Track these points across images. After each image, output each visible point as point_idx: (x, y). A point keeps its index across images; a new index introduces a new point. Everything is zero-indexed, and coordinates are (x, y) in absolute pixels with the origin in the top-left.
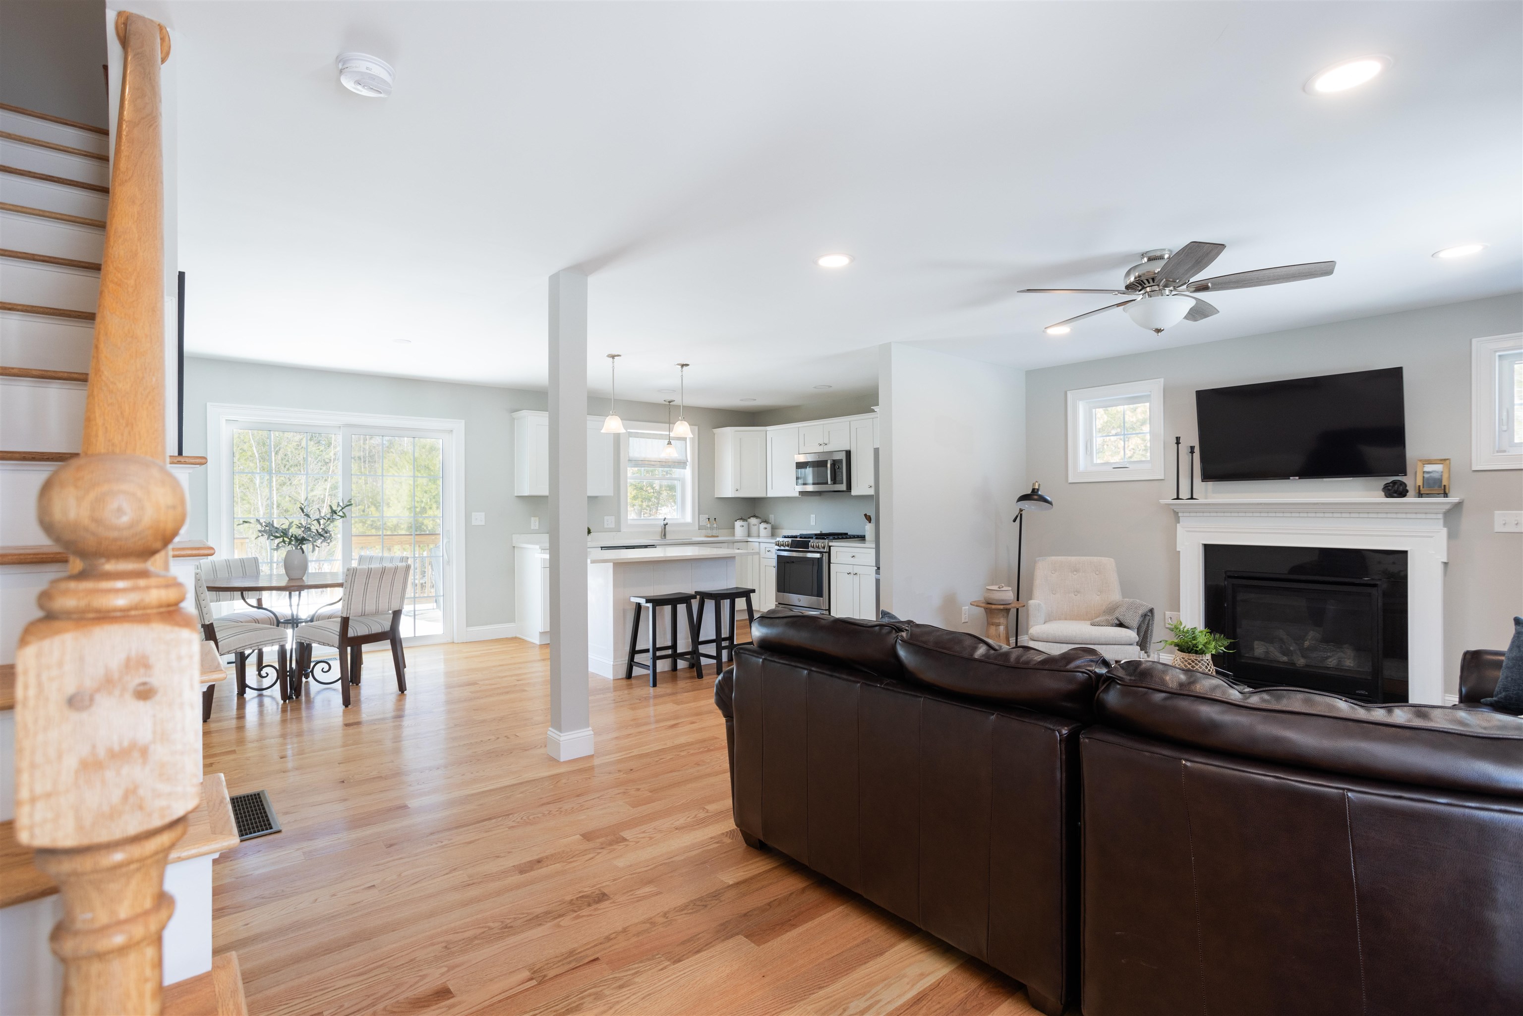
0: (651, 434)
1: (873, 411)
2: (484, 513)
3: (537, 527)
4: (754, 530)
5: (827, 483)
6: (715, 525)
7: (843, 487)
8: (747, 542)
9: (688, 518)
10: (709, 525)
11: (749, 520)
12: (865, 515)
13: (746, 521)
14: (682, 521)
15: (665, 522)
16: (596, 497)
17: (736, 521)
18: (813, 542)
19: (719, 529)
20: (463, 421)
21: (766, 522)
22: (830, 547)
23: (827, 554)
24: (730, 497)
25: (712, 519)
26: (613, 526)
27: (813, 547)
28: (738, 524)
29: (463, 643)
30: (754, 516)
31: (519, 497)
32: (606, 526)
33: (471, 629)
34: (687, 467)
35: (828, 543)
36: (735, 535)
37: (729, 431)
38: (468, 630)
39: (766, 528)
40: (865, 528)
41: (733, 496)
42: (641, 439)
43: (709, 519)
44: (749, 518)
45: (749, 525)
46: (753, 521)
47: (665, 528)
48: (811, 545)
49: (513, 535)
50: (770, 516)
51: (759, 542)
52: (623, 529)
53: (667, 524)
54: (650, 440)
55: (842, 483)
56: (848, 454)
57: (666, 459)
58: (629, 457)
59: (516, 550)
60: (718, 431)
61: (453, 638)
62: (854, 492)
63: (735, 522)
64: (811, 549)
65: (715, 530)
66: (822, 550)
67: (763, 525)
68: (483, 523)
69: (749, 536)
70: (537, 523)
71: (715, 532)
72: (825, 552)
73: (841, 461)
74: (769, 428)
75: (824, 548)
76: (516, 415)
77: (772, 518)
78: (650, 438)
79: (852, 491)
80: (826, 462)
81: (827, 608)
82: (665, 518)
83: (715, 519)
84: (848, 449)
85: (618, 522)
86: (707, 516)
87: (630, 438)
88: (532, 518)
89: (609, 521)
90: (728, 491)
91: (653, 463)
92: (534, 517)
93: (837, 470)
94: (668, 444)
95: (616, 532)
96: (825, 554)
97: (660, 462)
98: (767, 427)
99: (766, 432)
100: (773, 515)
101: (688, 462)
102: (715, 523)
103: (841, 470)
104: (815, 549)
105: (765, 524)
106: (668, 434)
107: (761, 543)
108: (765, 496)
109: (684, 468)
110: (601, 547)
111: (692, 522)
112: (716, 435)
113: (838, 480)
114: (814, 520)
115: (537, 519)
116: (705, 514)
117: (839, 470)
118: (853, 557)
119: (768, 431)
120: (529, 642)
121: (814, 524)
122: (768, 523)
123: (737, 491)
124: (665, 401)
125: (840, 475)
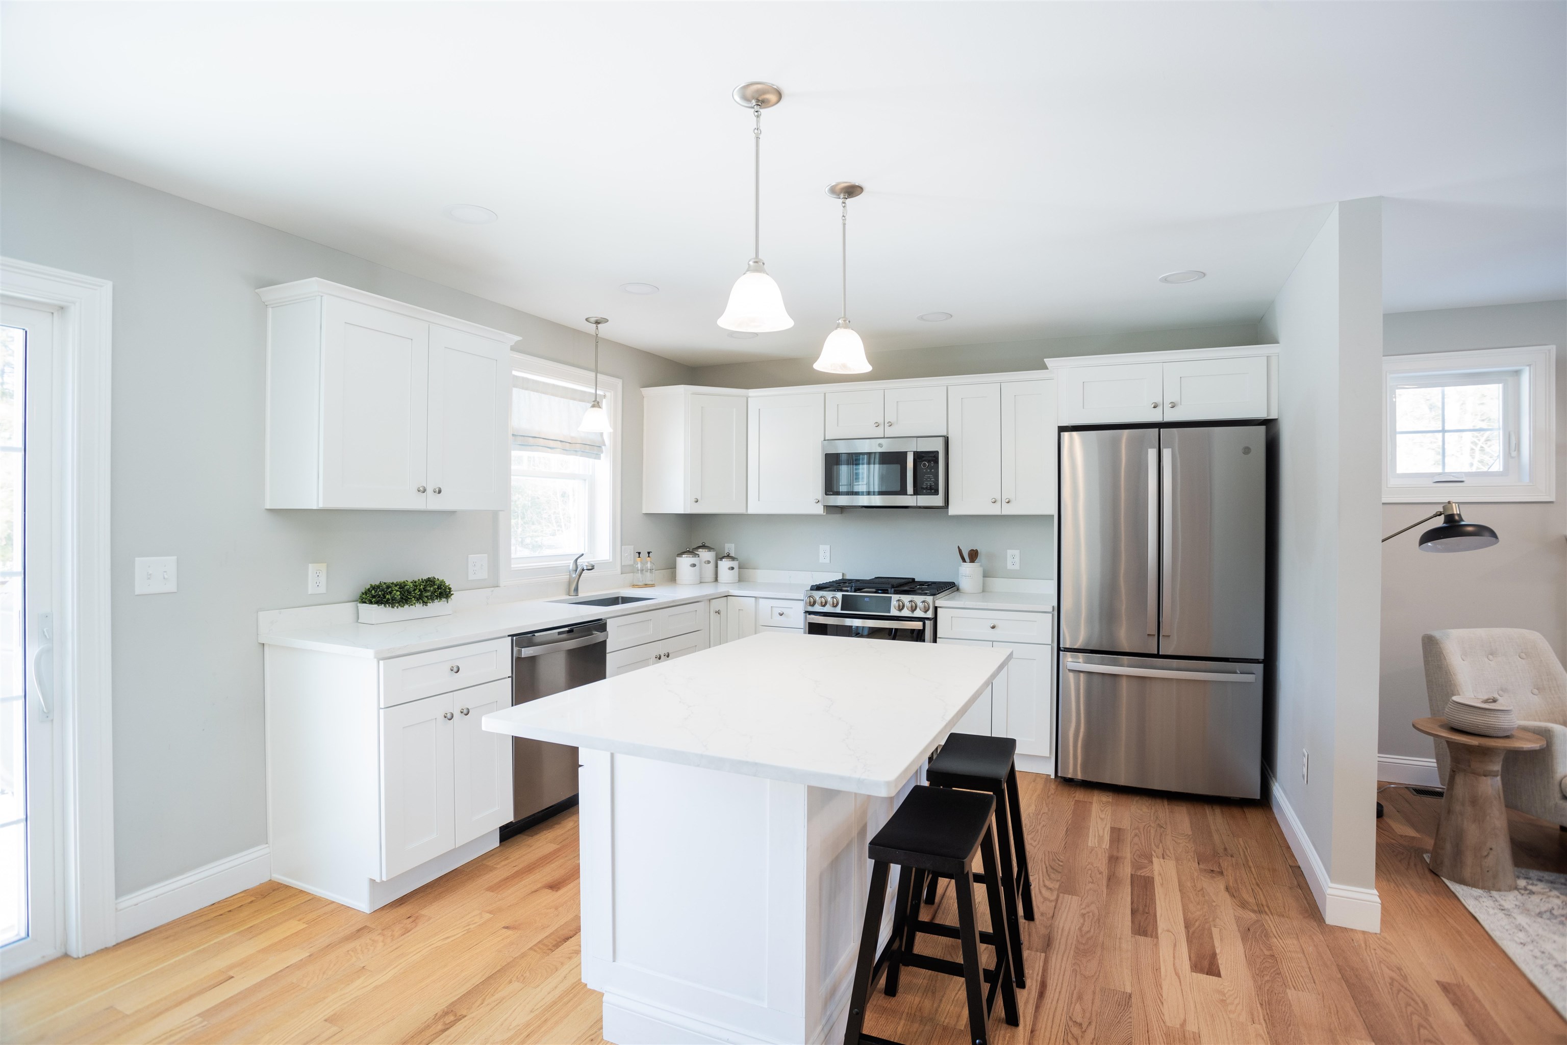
1: (1045, 367)
2: (174, 558)
3: (322, 589)
5: (903, 491)
7: (937, 499)
8: (726, 596)
9: (607, 554)
10: (639, 565)
11: (697, 553)
12: (958, 549)
13: (695, 555)
14: (601, 559)
16: (453, 513)
17: (678, 555)
18: (898, 599)
19: (655, 571)
20: (108, 286)
21: (725, 556)
22: (936, 608)
25: (644, 554)
28: (684, 562)
29: (106, 950)
30: (704, 547)
31: (272, 511)
32: (471, 577)
33: (127, 901)
34: (602, 455)
35: (934, 602)
37: (680, 392)
38: (121, 906)
39: (731, 568)
40: (958, 571)
41: (688, 512)
42: (532, 393)
43: (639, 553)
44: (695, 549)
45: (698, 562)
46: (704, 555)
48: (895, 606)
49: (260, 613)
51: (756, 598)
52: (503, 581)
55: (936, 494)
56: (946, 441)
57: (572, 438)
58: (514, 428)
59: (266, 648)
60: (652, 392)
61: (65, 943)
62: (953, 510)
63: (679, 560)
64: (894, 612)
65: (649, 574)
66: (922, 615)
68: (172, 587)
70: (323, 579)
71: (648, 577)
72: (928, 619)
73: (933, 454)
74: (752, 392)
75: (925, 610)
76: (270, 294)
77: (740, 549)
78: (537, 391)
79: (950, 508)
80: (904, 454)
83: (649, 553)
84: (944, 432)
85: (494, 566)
86: (635, 548)
88: (310, 565)
89: (479, 565)
90: (676, 503)
91: (552, 444)
92: (315, 561)
93: (925, 471)
94: (593, 406)
95: (492, 589)
96: (927, 622)
97: (562, 443)
98: (750, 390)
99: (747, 398)
100: (733, 545)
101: (605, 445)
102: (649, 563)
103: (933, 470)
104: (906, 613)
105: (730, 561)
106: (593, 391)
107: (761, 600)
108: (742, 511)
109: (598, 457)
110: (512, 636)
111: (611, 560)
112: (645, 400)
113: (926, 488)
114: (828, 554)
115: (323, 567)
116: (629, 545)
117: (931, 470)
118: (993, 627)
119: (749, 397)
120: (332, 906)
121: (827, 560)
122: (733, 559)
123: (697, 502)
124: (587, 320)
125: (931, 479)
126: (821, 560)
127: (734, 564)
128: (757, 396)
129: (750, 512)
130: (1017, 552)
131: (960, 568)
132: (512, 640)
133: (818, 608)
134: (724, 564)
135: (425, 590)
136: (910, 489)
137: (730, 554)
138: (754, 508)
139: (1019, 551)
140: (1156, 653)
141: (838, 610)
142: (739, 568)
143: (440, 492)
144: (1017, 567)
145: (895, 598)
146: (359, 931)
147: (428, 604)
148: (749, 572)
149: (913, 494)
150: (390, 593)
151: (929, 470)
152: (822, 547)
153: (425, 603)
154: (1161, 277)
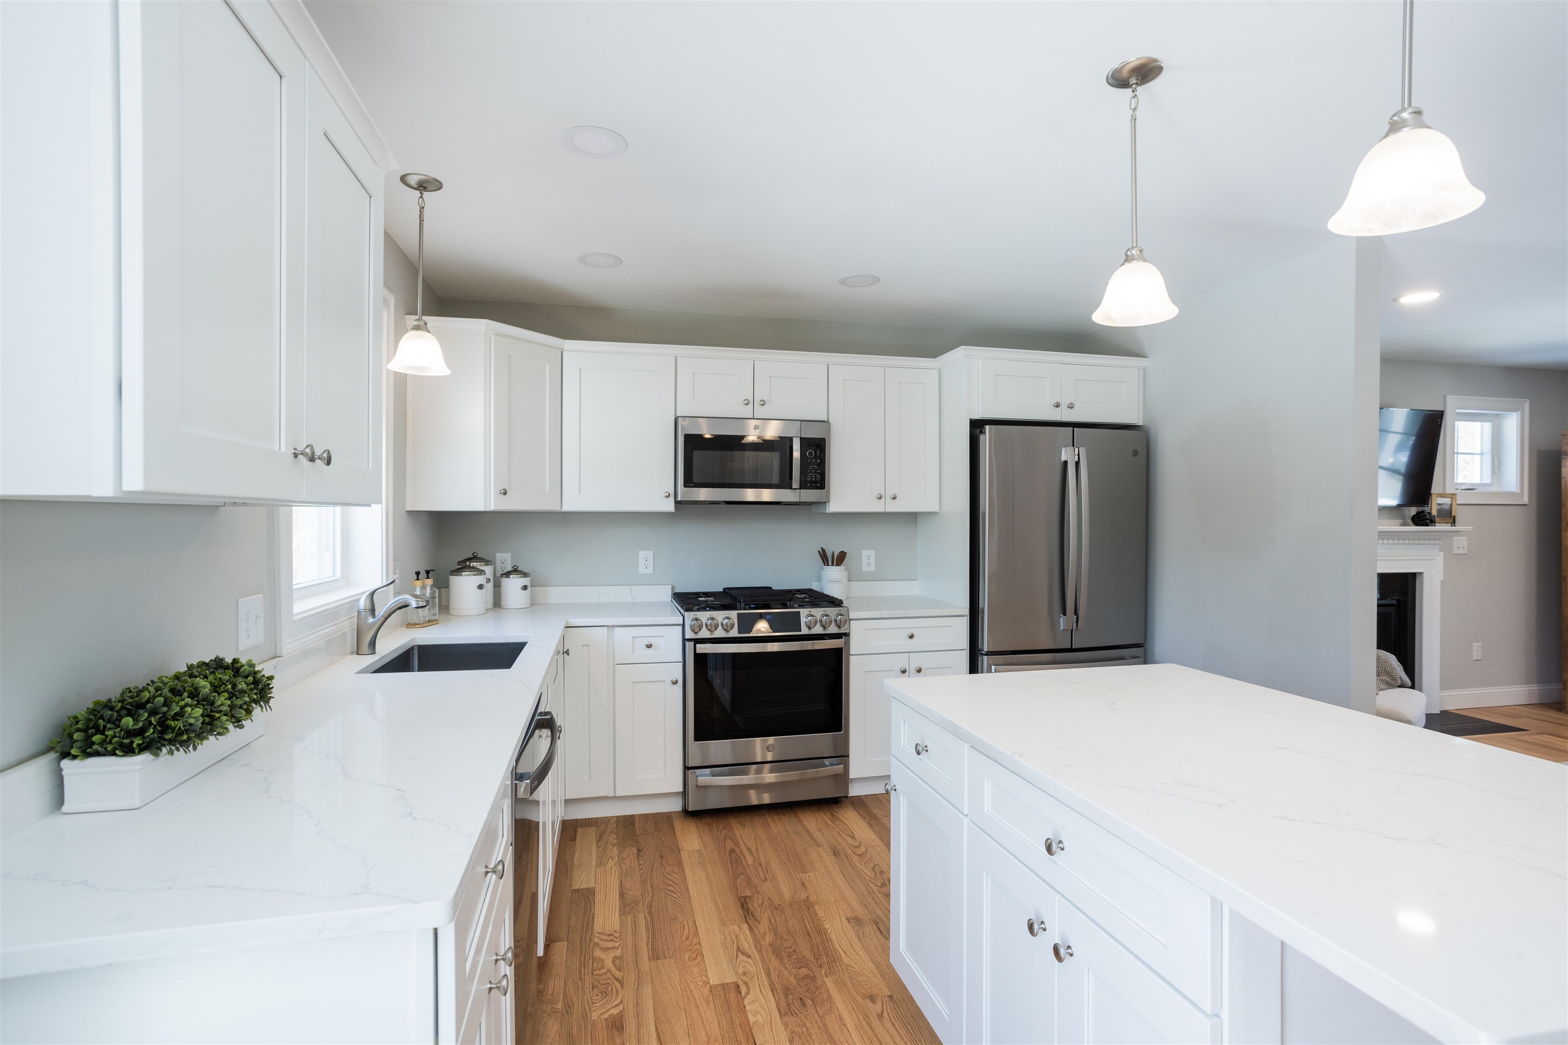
5: (789, 484)
18: (808, 614)
21: (519, 571)
24: (479, 508)
26: (258, 635)
30: (477, 558)
32: (243, 643)
39: (525, 588)
41: (490, 508)
48: (807, 622)
51: (609, 627)
52: (287, 644)
55: (822, 487)
63: (456, 579)
66: (837, 630)
67: (517, 582)
73: (821, 442)
74: (570, 345)
80: (787, 440)
83: (427, 572)
84: (824, 418)
85: (273, 616)
89: (252, 618)
95: (274, 661)
96: (846, 638)
98: (567, 341)
99: (562, 353)
100: (509, 554)
104: (818, 630)
105: (521, 577)
107: (617, 629)
108: (553, 506)
113: (811, 482)
114: (651, 563)
117: (816, 460)
118: (911, 637)
119: (568, 352)
121: (650, 570)
122: (525, 575)
123: (503, 494)
124: (403, 179)
126: (642, 570)
127: (528, 581)
128: (576, 350)
129: (563, 508)
130: (872, 553)
131: (825, 574)
133: (704, 634)
134: (513, 585)
136: (795, 484)
137: (518, 567)
138: (570, 503)
139: (874, 551)
140: (1070, 647)
141: (734, 633)
142: (531, 586)
144: (872, 568)
145: (804, 612)
148: (545, 591)
149: (798, 487)
151: (814, 460)
152: (642, 554)
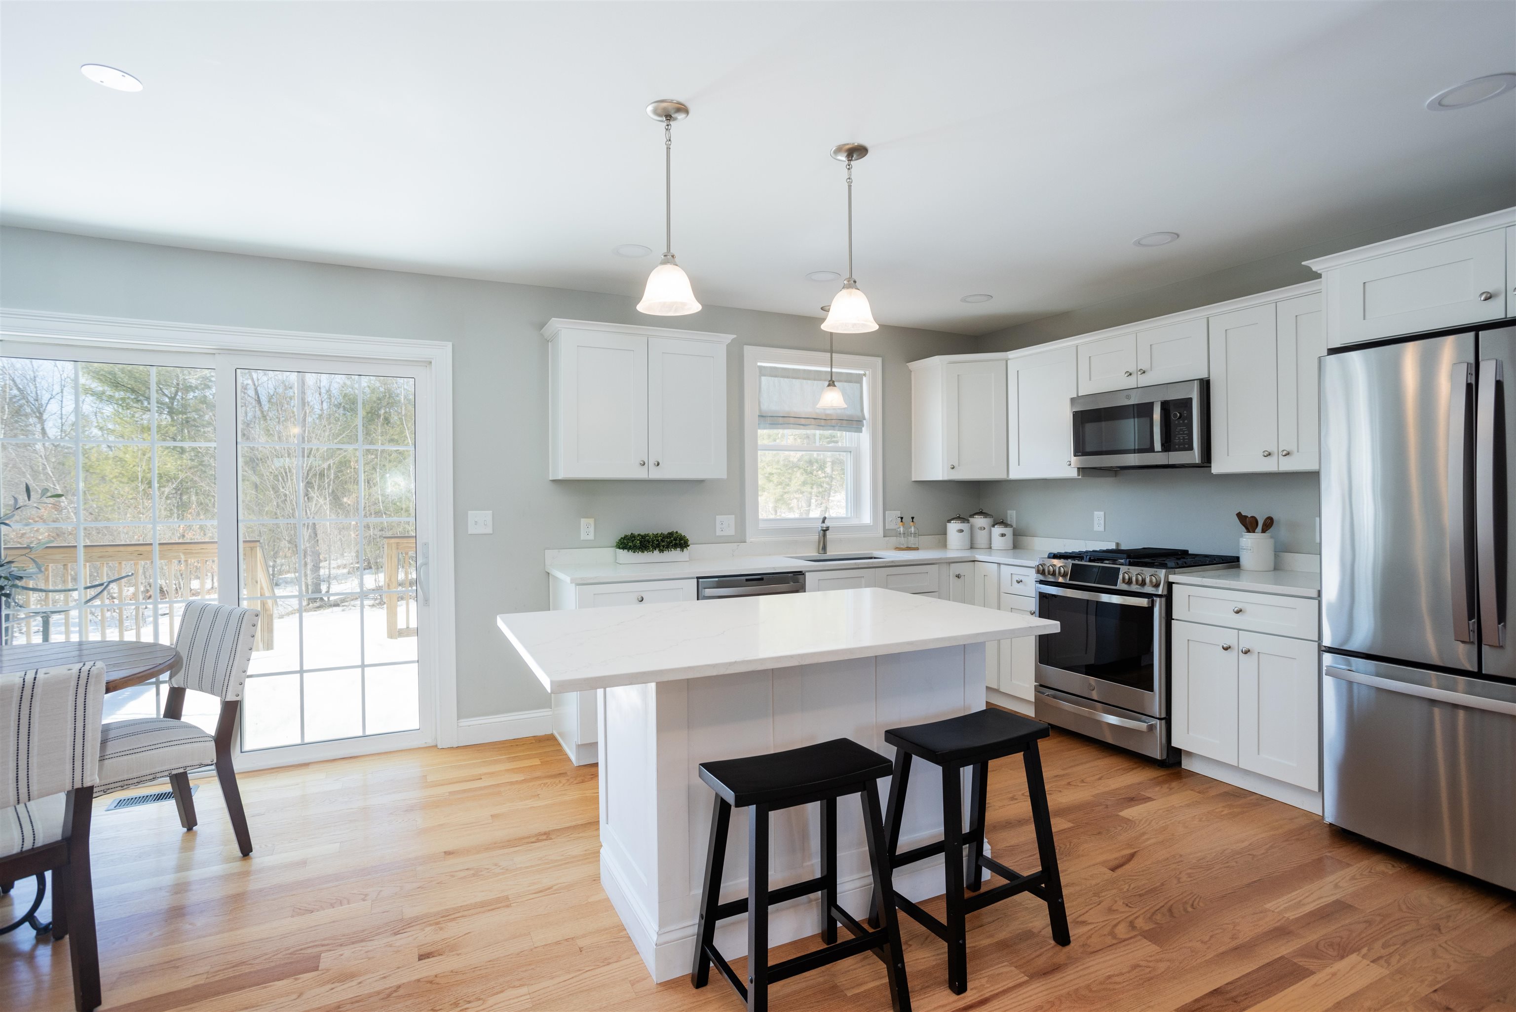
0: (799, 370)
2: (491, 512)
3: (591, 537)
4: (981, 538)
5: (1151, 449)
6: (913, 530)
7: (1195, 455)
8: (974, 561)
9: (866, 518)
10: (902, 529)
11: (971, 520)
12: (1239, 515)
13: (968, 521)
14: (855, 522)
15: (824, 525)
16: (701, 482)
17: (949, 521)
18: (1126, 571)
19: (919, 535)
20: (450, 345)
21: (1003, 523)
22: (1170, 585)
23: (1163, 600)
24: (941, 479)
25: (907, 519)
26: (731, 531)
27: (1130, 582)
28: (953, 527)
29: (454, 747)
30: (981, 513)
31: (555, 481)
32: (719, 533)
33: (464, 722)
34: (864, 429)
35: (1166, 577)
36: (948, 547)
37: (938, 362)
38: (461, 724)
39: (1003, 535)
40: (1238, 542)
41: (946, 478)
42: (782, 379)
43: (902, 518)
44: (972, 516)
45: (972, 528)
46: (979, 521)
47: (824, 535)
48: (1124, 578)
49: (546, 551)
50: (1009, 512)
51: (999, 564)
52: (751, 538)
53: (827, 529)
54: (798, 381)
55: (1191, 448)
56: (1205, 386)
57: (827, 415)
58: (760, 410)
59: (550, 578)
60: (917, 366)
61: (437, 739)
62: (1217, 468)
63: (948, 524)
64: (1121, 586)
65: (912, 538)
66: (1149, 589)
67: (997, 530)
68: (489, 530)
69: (972, 547)
70: (592, 529)
71: (912, 541)
72: (1159, 596)
73: (1187, 402)
74: (1011, 354)
75: (1157, 586)
77: (1012, 516)
78: (788, 377)
79: (1213, 465)
80: (1151, 405)
81: (1163, 715)
82: (825, 519)
83: (913, 518)
84: (1204, 375)
85: (741, 525)
86: (898, 514)
87: (763, 378)
88: (583, 520)
89: (726, 524)
90: (937, 471)
91: (803, 421)
92: (586, 517)
93: (1177, 422)
94: (829, 385)
95: (738, 544)
96: (1158, 600)
97: (817, 420)
98: (1008, 352)
99: (1007, 361)
100: (1015, 511)
101: (865, 419)
102: (913, 528)
103: (1186, 421)
104: (1135, 587)
106: (829, 370)
107: (1002, 566)
108: (1005, 477)
109: (859, 430)
110: (698, 578)
111: (872, 524)
112: (913, 374)
113: (1178, 443)
114: (1102, 522)
115: (591, 521)
116: (895, 510)
117: (1184, 421)
118: (1238, 612)
119: (1009, 359)
120: (564, 757)
121: (1102, 529)
122: (1010, 526)
123: (953, 468)
125: (1184, 431)
126: (1096, 528)
127: (1008, 531)
128: (1018, 358)
129: (1013, 476)
131: (1241, 539)
132: (698, 582)
133: (1048, 577)
135: (663, 541)
136: (1158, 446)
137: (1007, 521)
138: (1016, 474)
140: (1476, 670)
141: (1066, 579)
142: (1013, 535)
143: (658, 464)
145: (1123, 569)
146: (560, 774)
147: (665, 552)
148: (1026, 540)
149: (1160, 450)
150: (633, 541)
151: (1181, 422)
152: (1096, 514)
153: (661, 551)
154: (1430, 100)
